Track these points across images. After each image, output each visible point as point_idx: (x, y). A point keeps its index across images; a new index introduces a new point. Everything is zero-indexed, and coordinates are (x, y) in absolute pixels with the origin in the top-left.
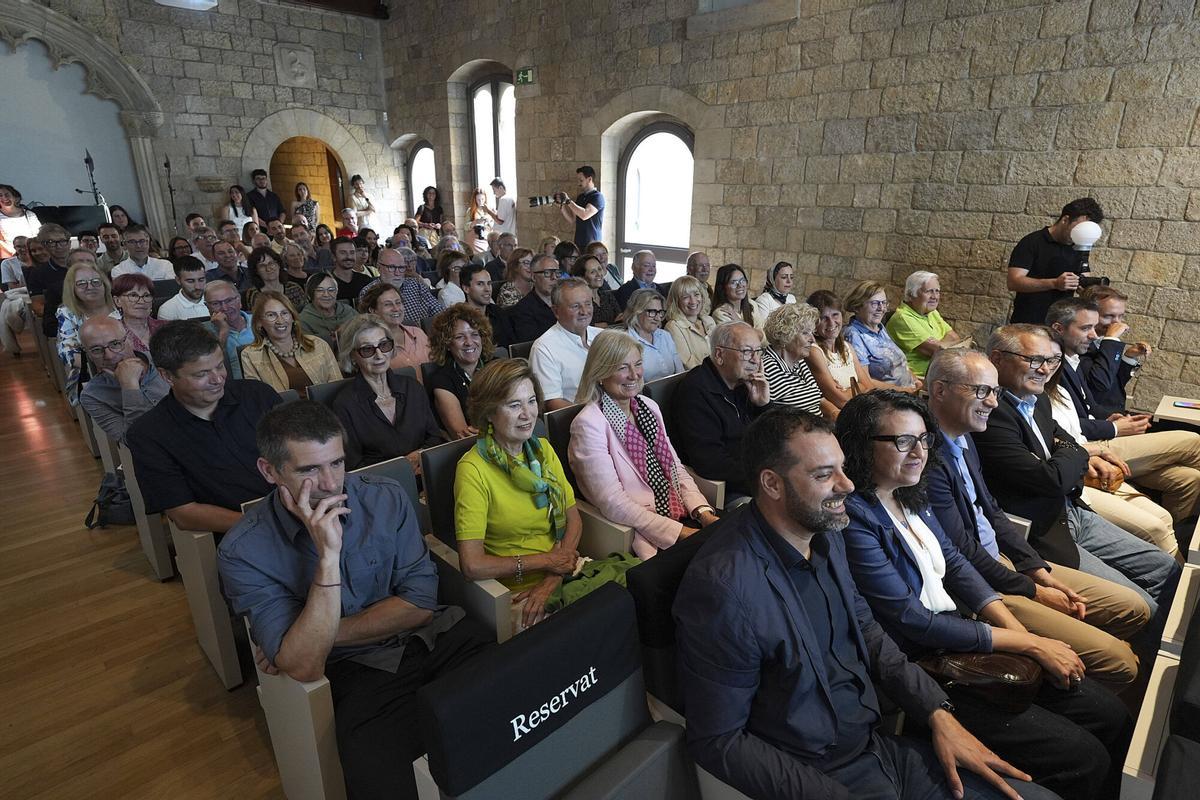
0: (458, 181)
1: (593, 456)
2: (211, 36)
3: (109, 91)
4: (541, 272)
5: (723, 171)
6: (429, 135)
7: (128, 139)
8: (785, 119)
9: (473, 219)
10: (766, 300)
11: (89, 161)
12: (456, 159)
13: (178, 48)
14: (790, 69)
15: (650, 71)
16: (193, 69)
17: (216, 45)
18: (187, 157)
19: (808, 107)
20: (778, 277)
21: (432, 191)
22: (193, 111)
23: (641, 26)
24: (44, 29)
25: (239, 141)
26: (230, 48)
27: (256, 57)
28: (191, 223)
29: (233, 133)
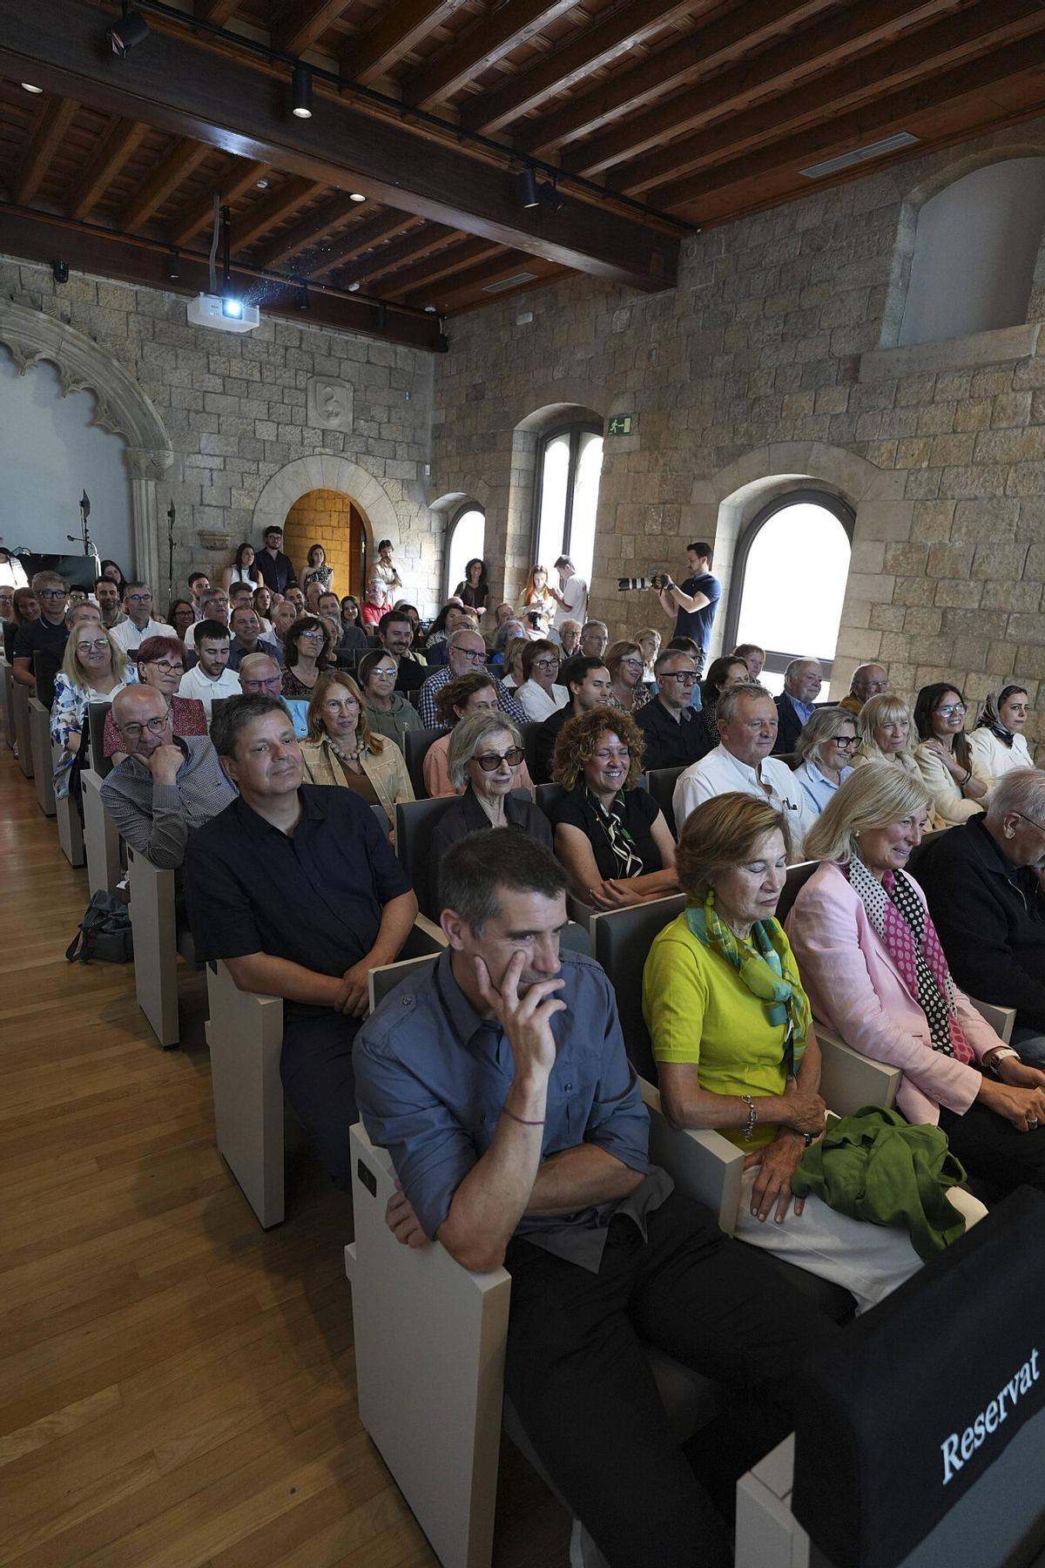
0: (513, 554)
1: (837, 949)
2: (241, 364)
3: (118, 423)
4: (673, 674)
5: (895, 558)
6: (482, 495)
7: (130, 481)
8: (1000, 492)
9: (528, 603)
10: (985, 738)
11: (85, 504)
12: (513, 526)
13: (201, 378)
14: (1014, 424)
15: (799, 423)
16: (213, 403)
17: (244, 376)
18: (193, 506)
19: (1036, 476)
20: (1007, 707)
21: (478, 565)
22: (206, 452)
23: (792, 365)
24: (59, 350)
25: (254, 490)
26: (259, 380)
27: (286, 391)
28: (194, 585)
29: (248, 481)
